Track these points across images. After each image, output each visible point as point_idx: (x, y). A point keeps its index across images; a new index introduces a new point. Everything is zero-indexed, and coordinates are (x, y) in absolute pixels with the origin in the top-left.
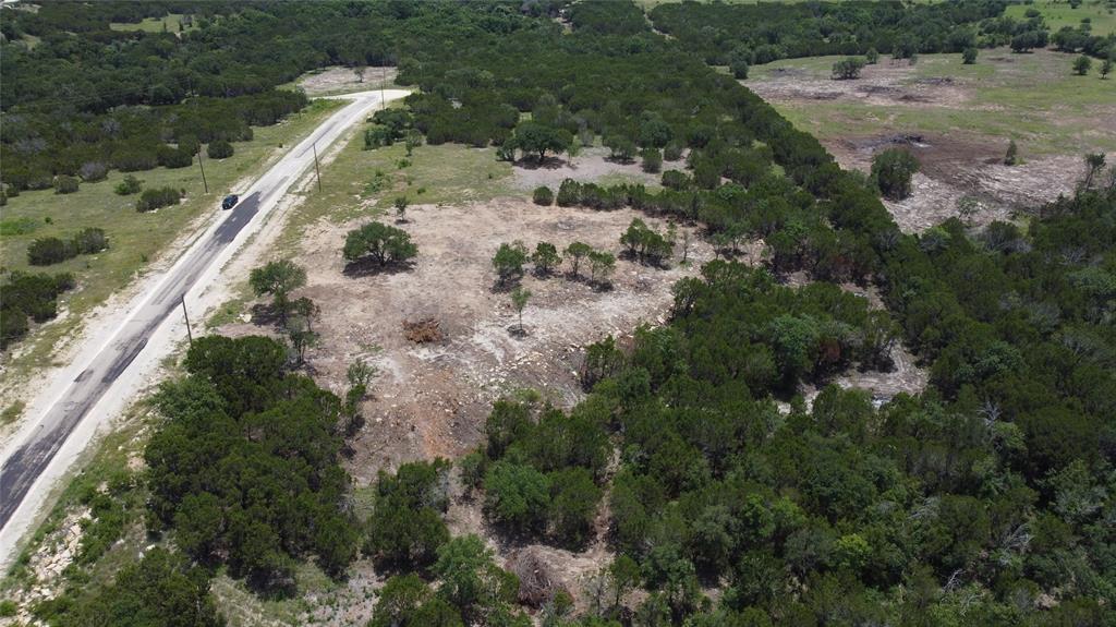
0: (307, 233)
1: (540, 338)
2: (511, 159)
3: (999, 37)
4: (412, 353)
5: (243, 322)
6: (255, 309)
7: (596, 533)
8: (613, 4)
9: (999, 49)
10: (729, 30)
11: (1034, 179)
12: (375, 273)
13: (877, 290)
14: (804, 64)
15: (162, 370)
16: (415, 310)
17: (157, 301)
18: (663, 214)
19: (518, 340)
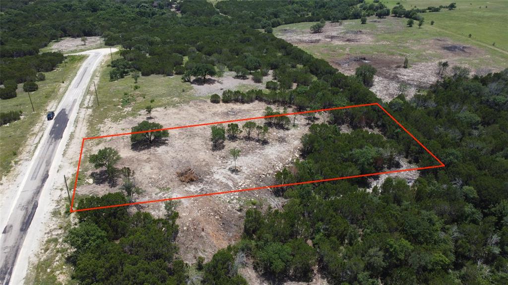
0: (102, 129)
1: (246, 172)
2: (189, 81)
3: (371, 12)
4: (186, 189)
5: (89, 184)
6: (92, 175)
7: (313, 270)
8: (198, 2)
9: (371, 17)
10: (255, 12)
11: (419, 74)
12: (149, 147)
13: (378, 130)
14: (294, 27)
15: (54, 218)
16: (178, 165)
17: (33, 177)
18: (274, 102)
19: (237, 175)
